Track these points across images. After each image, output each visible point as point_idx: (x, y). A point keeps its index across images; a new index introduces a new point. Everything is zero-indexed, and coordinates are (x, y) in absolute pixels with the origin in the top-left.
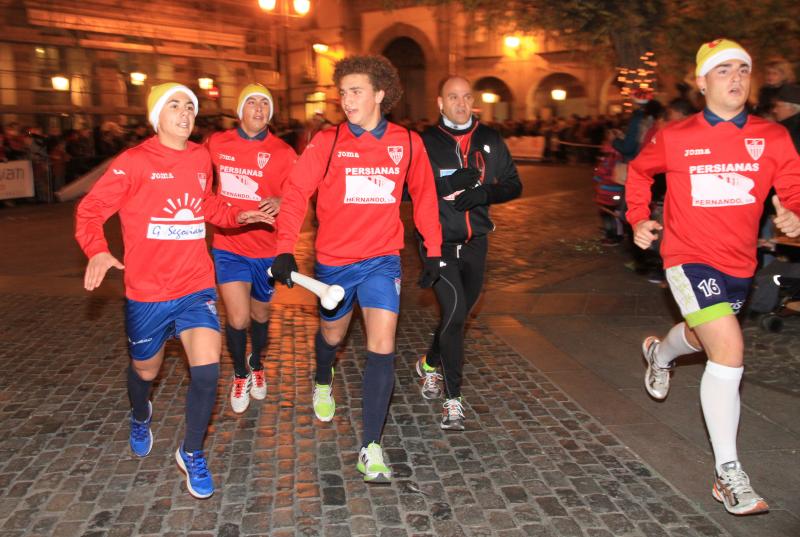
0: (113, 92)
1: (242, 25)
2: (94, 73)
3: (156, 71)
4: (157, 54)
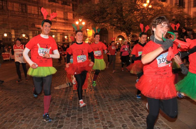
1: (72, 27)
3: (57, 35)
4: (57, 32)
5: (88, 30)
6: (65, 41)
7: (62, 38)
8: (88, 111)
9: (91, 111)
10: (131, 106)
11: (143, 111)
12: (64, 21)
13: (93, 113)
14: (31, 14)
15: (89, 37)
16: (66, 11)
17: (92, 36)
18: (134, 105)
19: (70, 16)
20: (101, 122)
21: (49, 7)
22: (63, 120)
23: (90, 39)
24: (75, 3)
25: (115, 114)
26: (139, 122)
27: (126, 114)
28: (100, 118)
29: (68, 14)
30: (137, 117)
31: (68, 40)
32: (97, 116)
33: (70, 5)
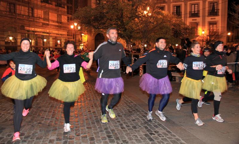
0: (40, 43)
1: (66, 30)
2: (36, 39)
3: (49, 39)
4: (49, 36)
5: (83, 35)
6: (58, 46)
7: (54, 43)
8: (99, 128)
9: (102, 128)
10: (144, 122)
11: (157, 128)
12: (57, 24)
13: (104, 131)
14: (21, 14)
15: (84, 42)
16: (60, 13)
17: (87, 41)
18: (146, 121)
19: (64, 19)
20: (116, 141)
21: (41, 8)
22: (72, 140)
23: (85, 44)
24: (70, 5)
25: (128, 131)
26: (157, 140)
27: (141, 132)
28: (113, 137)
29: (62, 16)
30: (153, 135)
31: (61, 45)
32: (110, 134)
33: (64, 8)
